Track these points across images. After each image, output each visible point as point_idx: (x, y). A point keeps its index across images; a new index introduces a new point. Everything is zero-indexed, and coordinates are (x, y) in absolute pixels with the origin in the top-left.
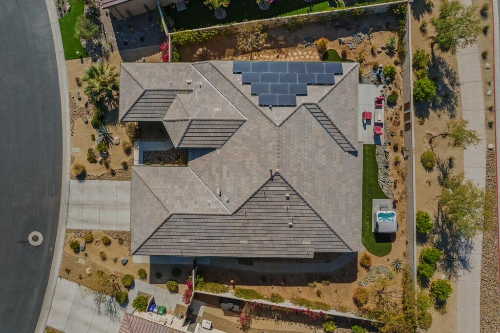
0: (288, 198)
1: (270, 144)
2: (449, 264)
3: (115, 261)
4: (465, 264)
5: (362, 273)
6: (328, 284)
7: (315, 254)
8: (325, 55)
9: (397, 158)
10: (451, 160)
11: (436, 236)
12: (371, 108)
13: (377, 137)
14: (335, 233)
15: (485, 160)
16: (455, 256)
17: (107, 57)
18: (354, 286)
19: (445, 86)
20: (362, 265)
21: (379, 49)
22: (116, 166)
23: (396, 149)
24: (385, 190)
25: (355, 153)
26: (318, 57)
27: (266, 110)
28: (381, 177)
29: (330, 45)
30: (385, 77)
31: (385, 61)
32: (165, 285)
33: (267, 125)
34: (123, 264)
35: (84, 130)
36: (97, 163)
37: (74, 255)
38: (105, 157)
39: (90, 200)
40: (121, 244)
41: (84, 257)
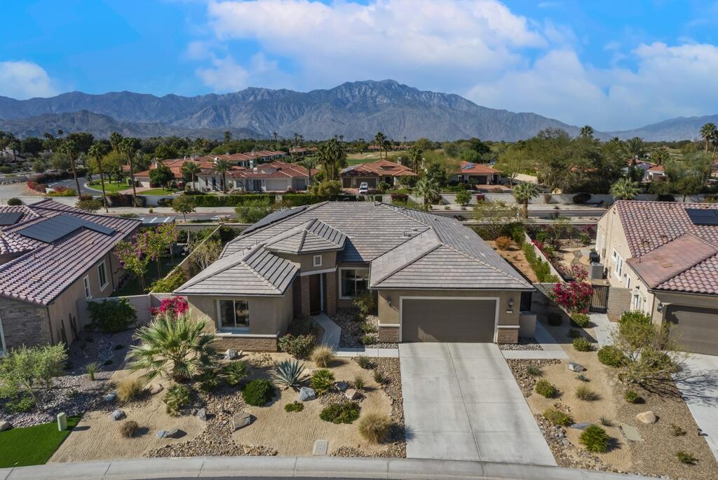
34: (585, 370)
35: (269, 428)
36: (360, 405)
37: (626, 447)
38: (345, 386)
39: (457, 418)
40: (540, 374)
41: (618, 429)
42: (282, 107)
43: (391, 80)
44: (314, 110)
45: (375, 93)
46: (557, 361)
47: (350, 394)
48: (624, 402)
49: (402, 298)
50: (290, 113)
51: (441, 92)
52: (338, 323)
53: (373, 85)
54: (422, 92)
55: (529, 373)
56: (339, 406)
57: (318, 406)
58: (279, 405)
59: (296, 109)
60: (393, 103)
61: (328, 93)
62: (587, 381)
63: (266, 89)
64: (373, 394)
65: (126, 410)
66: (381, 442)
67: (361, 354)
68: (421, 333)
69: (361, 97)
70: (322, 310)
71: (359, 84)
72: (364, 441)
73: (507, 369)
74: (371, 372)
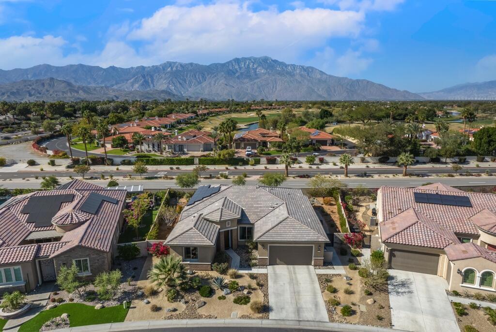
34: (351, 279)
35: (212, 307)
36: (250, 296)
37: (358, 314)
38: (243, 288)
39: (291, 302)
40: (331, 281)
41: (357, 306)
42: (190, 75)
43: (266, 57)
44: (213, 77)
45: (255, 66)
46: (340, 275)
47: (245, 292)
48: (364, 294)
49: (269, 245)
50: (196, 80)
51: (302, 65)
52: (238, 254)
53: (255, 60)
54: (289, 65)
55: (325, 281)
56: (241, 297)
57: (232, 297)
58: (215, 297)
59: (201, 77)
60: (269, 73)
61: (223, 65)
62: (351, 285)
63: (179, 63)
64: (256, 291)
65: (149, 300)
66: (259, 313)
67: (250, 272)
68: (278, 261)
69: (246, 68)
70: (230, 246)
71: (244, 59)
72: (252, 312)
73: (316, 279)
74: (255, 281)
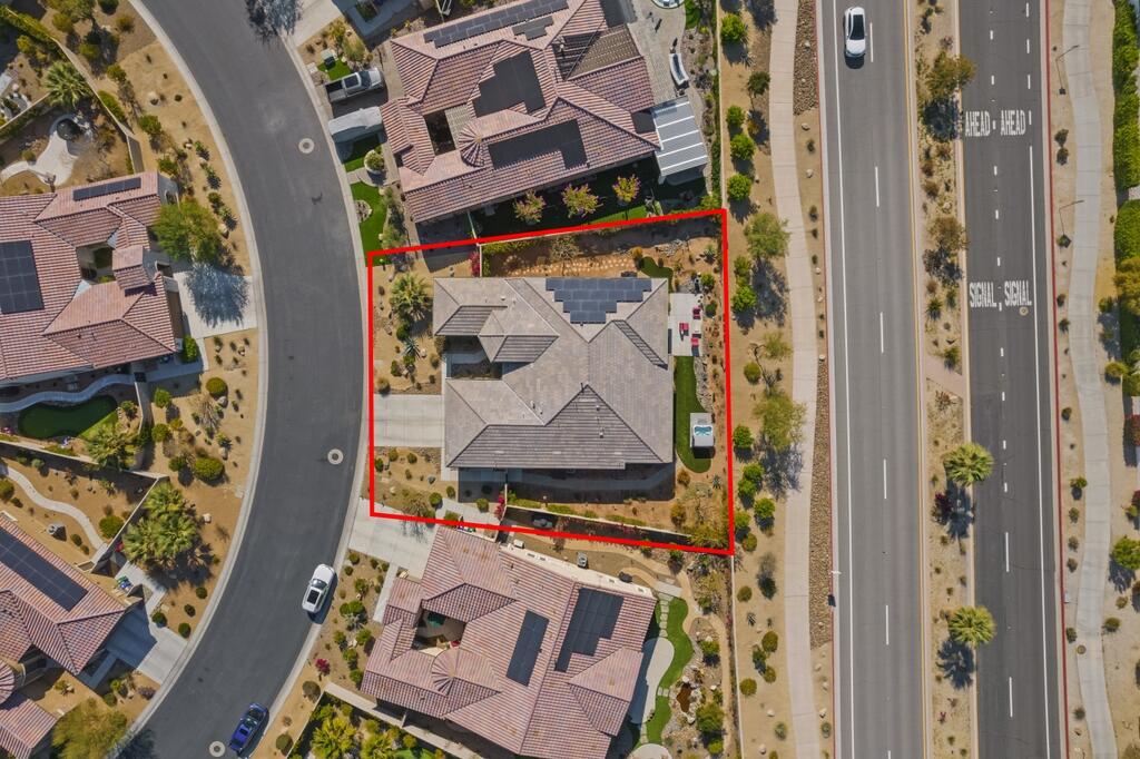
0: (598, 409)
1: (581, 359)
2: (776, 485)
3: (422, 479)
4: (794, 483)
5: (680, 492)
6: (644, 502)
7: (627, 465)
8: (641, 263)
9: (715, 370)
10: (778, 371)
11: (762, 453)
12: (689, 319)
13: (695, 348)
14: (645, 444)
15: (816, 372)
16: (783, 474)
17: (412, 264)
18: (672, 503)
19: (772, 292)
20: (680, 482)
21: (698, 257)
22: (422, 379)
23: (714, 361)
24: (703, 404)
25: (665, 367)
26: (633, 265)
27: (577, 327)
28: (699, 390)
29: (645, 253)
30: (704, 285)
31: (703, 269)
32: (475, 504)
33: (578, 342)
